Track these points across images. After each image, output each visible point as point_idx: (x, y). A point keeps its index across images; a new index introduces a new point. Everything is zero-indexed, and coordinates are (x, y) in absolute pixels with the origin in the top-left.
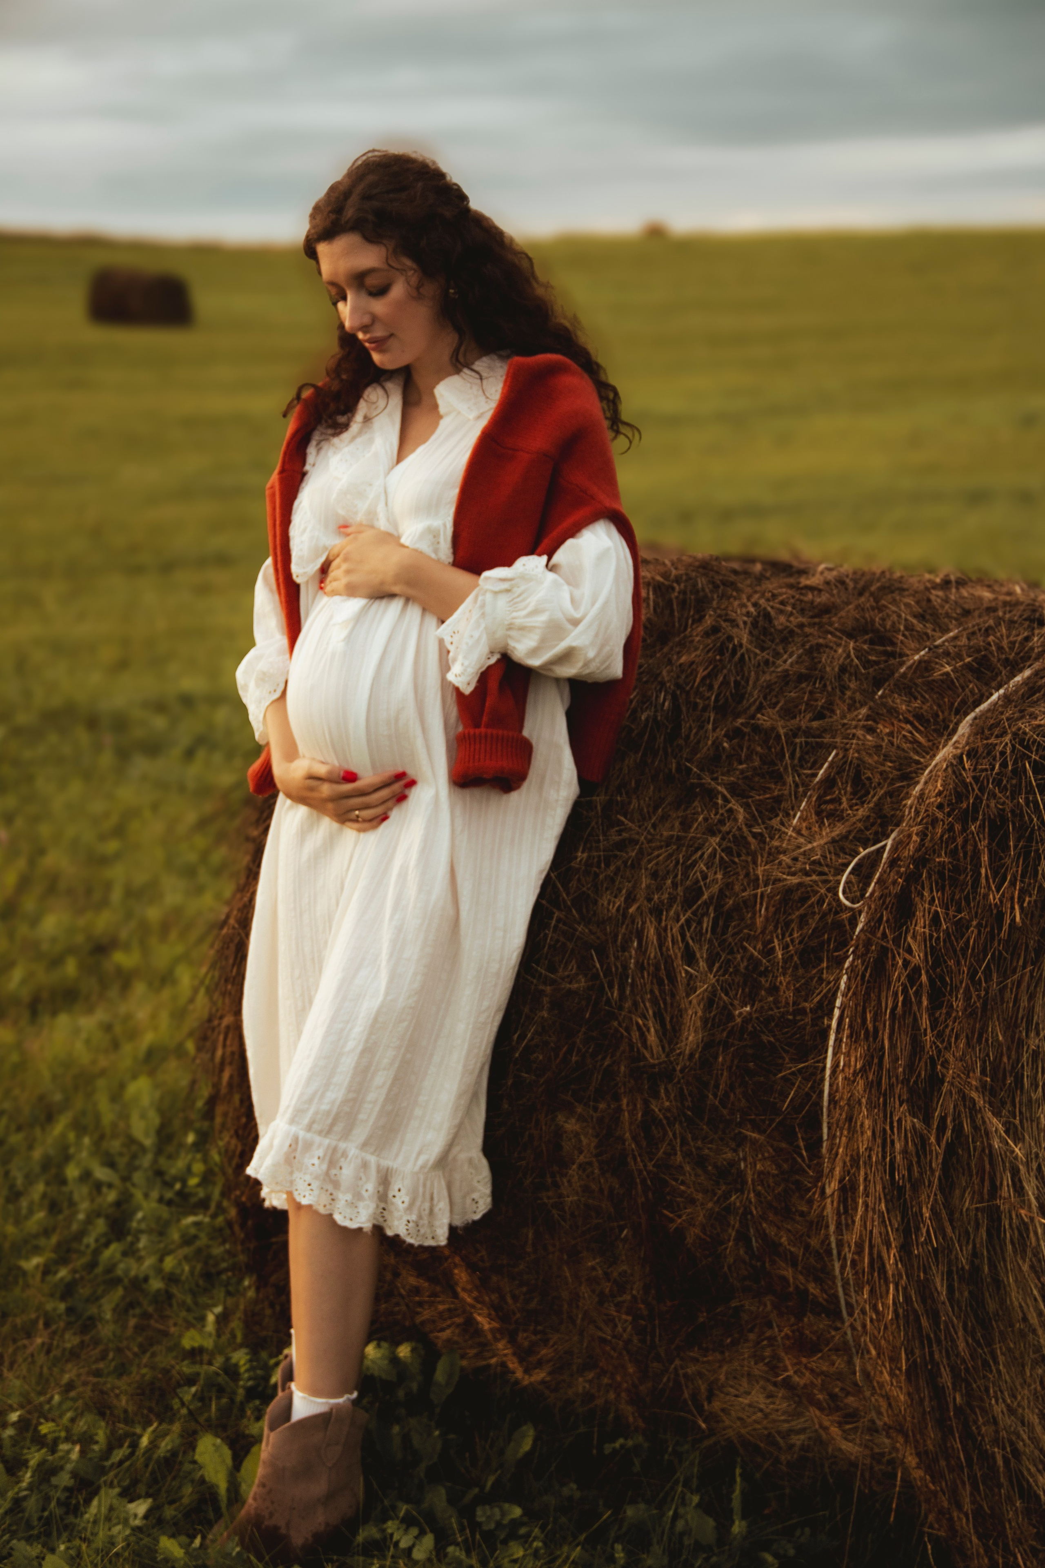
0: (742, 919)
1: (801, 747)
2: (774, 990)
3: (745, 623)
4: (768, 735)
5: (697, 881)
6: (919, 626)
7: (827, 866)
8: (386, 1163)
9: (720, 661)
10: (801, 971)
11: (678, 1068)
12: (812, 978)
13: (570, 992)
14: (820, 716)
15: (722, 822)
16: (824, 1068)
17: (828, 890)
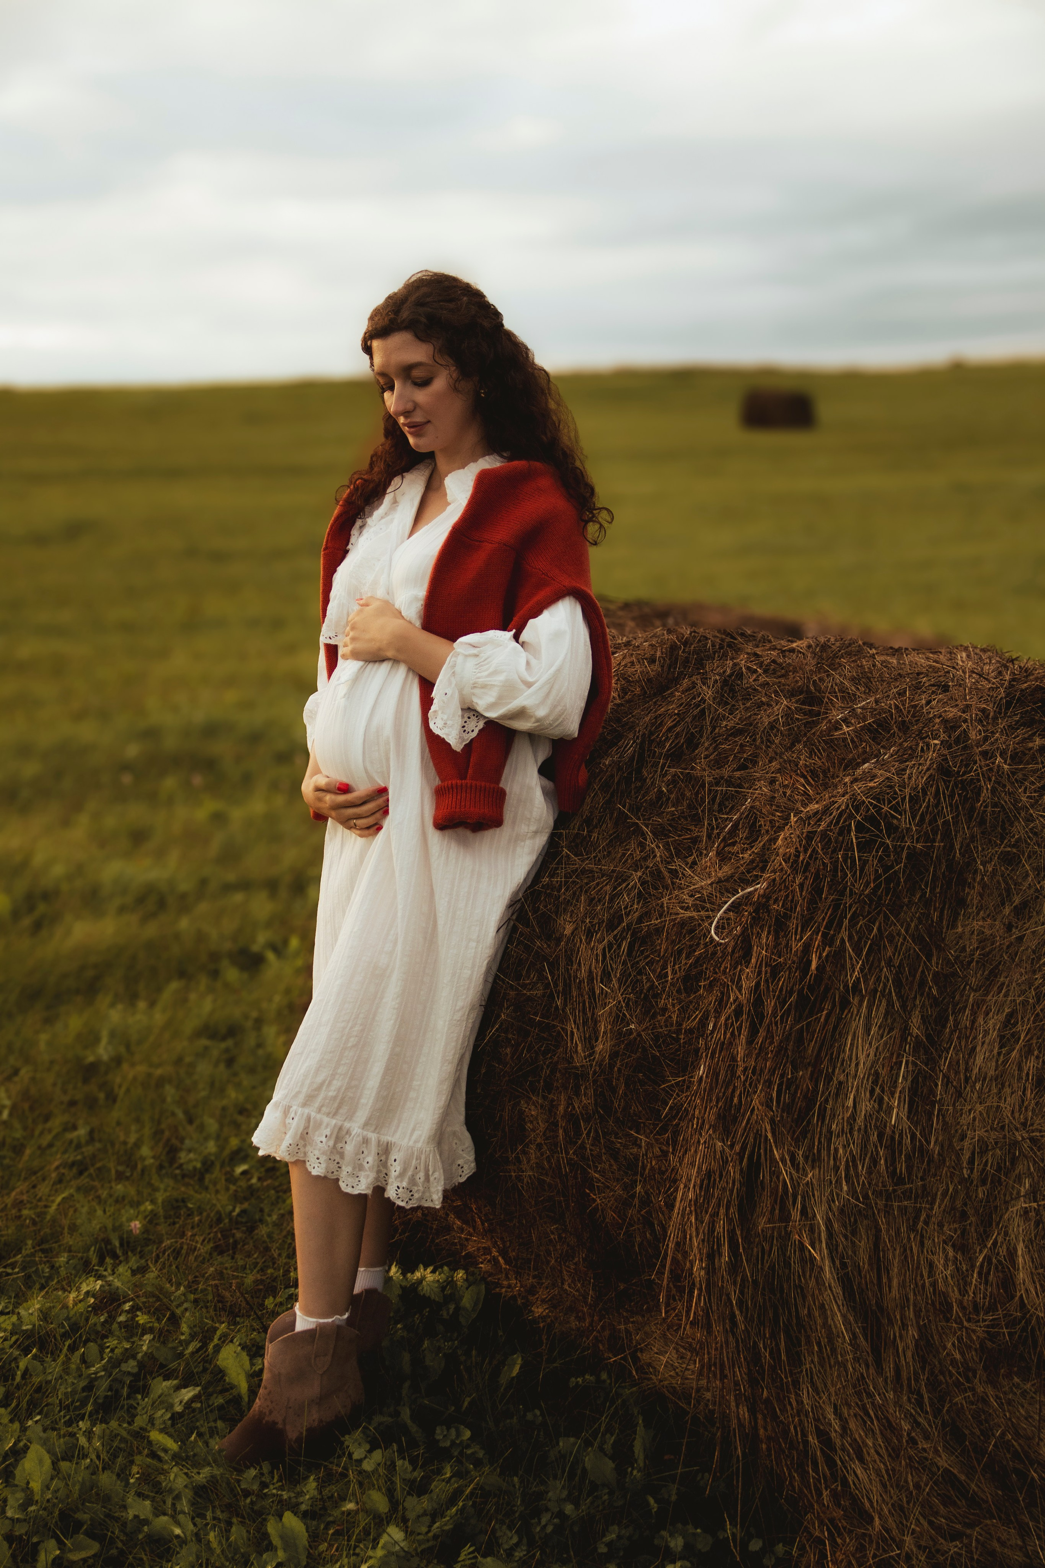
4: (697, 782)
5: (620, 910)
7: (710, 902)
8: (385, 1138)
13: (530, 999)
14: (743, 767)
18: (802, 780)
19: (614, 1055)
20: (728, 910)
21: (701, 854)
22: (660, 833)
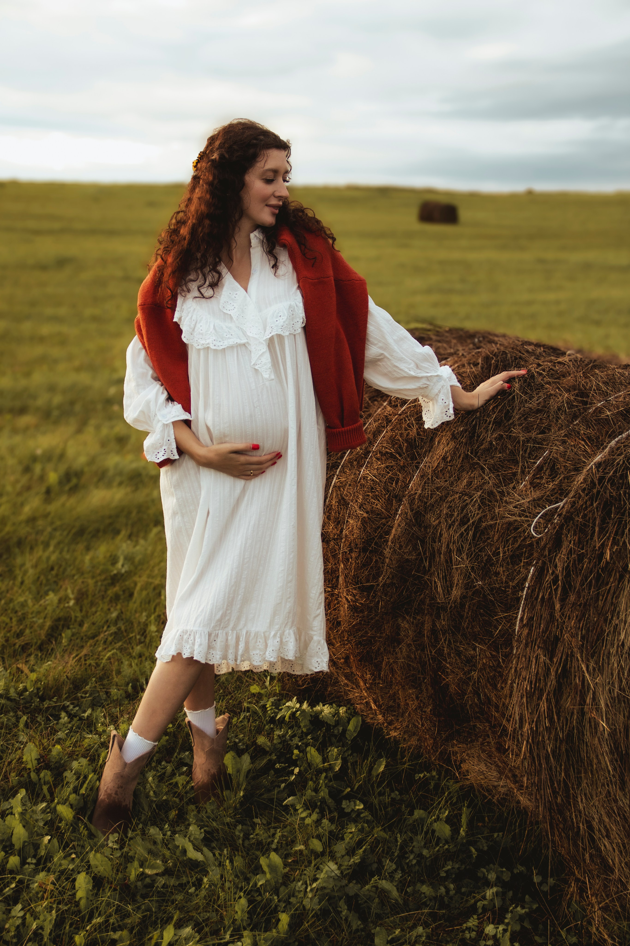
0: (488, 534)
1: (530, 448)
2: (497, 573)
4: (515, 440)
6: (604, 389)
7: (530, 513)
10: (510, 566)
11: (450, 606)
12: (515, 570)
13: (407, 560)
14: (543, 432)
15: (484, 483)
16: (516, 617)
18: (583, 443)
19: (463, 597)
20: (540, 518)
21: (518, 482)
22: (494, 469)
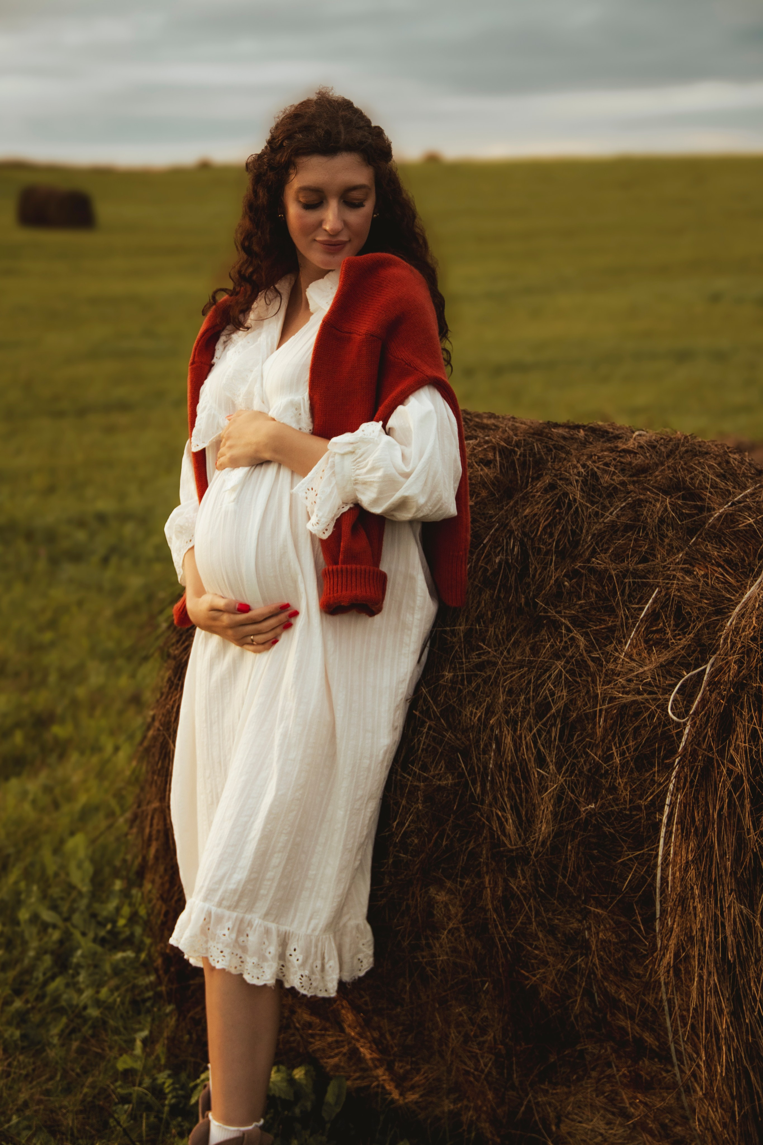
0: (584, 729)
1: (629, 586)
2: (613, 789)
3: (577, 481)
4: (601, 576)
5: (546, 697)
6: (722, 485)
7: (657, 686)
8: (284, 928)
9: (559, 513)
10: (636, 775)
11: (533, 853)
12: (645, 780)
13: (440, 788)
14: (644, 560)
15: (566, 648)
16: (657, 855)
17: (658, 707)
18: (719, 570)
19: (559, 834)
20: (677, 692)
